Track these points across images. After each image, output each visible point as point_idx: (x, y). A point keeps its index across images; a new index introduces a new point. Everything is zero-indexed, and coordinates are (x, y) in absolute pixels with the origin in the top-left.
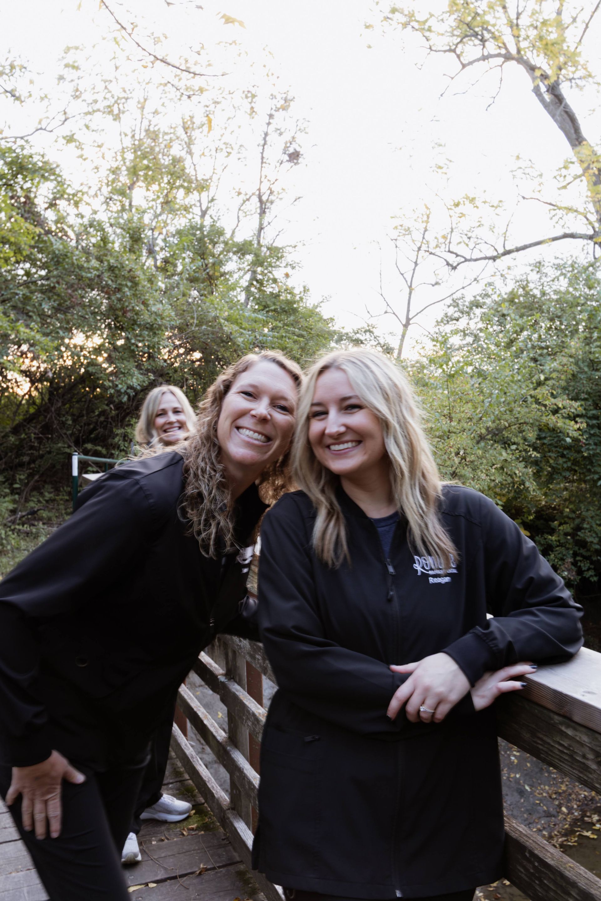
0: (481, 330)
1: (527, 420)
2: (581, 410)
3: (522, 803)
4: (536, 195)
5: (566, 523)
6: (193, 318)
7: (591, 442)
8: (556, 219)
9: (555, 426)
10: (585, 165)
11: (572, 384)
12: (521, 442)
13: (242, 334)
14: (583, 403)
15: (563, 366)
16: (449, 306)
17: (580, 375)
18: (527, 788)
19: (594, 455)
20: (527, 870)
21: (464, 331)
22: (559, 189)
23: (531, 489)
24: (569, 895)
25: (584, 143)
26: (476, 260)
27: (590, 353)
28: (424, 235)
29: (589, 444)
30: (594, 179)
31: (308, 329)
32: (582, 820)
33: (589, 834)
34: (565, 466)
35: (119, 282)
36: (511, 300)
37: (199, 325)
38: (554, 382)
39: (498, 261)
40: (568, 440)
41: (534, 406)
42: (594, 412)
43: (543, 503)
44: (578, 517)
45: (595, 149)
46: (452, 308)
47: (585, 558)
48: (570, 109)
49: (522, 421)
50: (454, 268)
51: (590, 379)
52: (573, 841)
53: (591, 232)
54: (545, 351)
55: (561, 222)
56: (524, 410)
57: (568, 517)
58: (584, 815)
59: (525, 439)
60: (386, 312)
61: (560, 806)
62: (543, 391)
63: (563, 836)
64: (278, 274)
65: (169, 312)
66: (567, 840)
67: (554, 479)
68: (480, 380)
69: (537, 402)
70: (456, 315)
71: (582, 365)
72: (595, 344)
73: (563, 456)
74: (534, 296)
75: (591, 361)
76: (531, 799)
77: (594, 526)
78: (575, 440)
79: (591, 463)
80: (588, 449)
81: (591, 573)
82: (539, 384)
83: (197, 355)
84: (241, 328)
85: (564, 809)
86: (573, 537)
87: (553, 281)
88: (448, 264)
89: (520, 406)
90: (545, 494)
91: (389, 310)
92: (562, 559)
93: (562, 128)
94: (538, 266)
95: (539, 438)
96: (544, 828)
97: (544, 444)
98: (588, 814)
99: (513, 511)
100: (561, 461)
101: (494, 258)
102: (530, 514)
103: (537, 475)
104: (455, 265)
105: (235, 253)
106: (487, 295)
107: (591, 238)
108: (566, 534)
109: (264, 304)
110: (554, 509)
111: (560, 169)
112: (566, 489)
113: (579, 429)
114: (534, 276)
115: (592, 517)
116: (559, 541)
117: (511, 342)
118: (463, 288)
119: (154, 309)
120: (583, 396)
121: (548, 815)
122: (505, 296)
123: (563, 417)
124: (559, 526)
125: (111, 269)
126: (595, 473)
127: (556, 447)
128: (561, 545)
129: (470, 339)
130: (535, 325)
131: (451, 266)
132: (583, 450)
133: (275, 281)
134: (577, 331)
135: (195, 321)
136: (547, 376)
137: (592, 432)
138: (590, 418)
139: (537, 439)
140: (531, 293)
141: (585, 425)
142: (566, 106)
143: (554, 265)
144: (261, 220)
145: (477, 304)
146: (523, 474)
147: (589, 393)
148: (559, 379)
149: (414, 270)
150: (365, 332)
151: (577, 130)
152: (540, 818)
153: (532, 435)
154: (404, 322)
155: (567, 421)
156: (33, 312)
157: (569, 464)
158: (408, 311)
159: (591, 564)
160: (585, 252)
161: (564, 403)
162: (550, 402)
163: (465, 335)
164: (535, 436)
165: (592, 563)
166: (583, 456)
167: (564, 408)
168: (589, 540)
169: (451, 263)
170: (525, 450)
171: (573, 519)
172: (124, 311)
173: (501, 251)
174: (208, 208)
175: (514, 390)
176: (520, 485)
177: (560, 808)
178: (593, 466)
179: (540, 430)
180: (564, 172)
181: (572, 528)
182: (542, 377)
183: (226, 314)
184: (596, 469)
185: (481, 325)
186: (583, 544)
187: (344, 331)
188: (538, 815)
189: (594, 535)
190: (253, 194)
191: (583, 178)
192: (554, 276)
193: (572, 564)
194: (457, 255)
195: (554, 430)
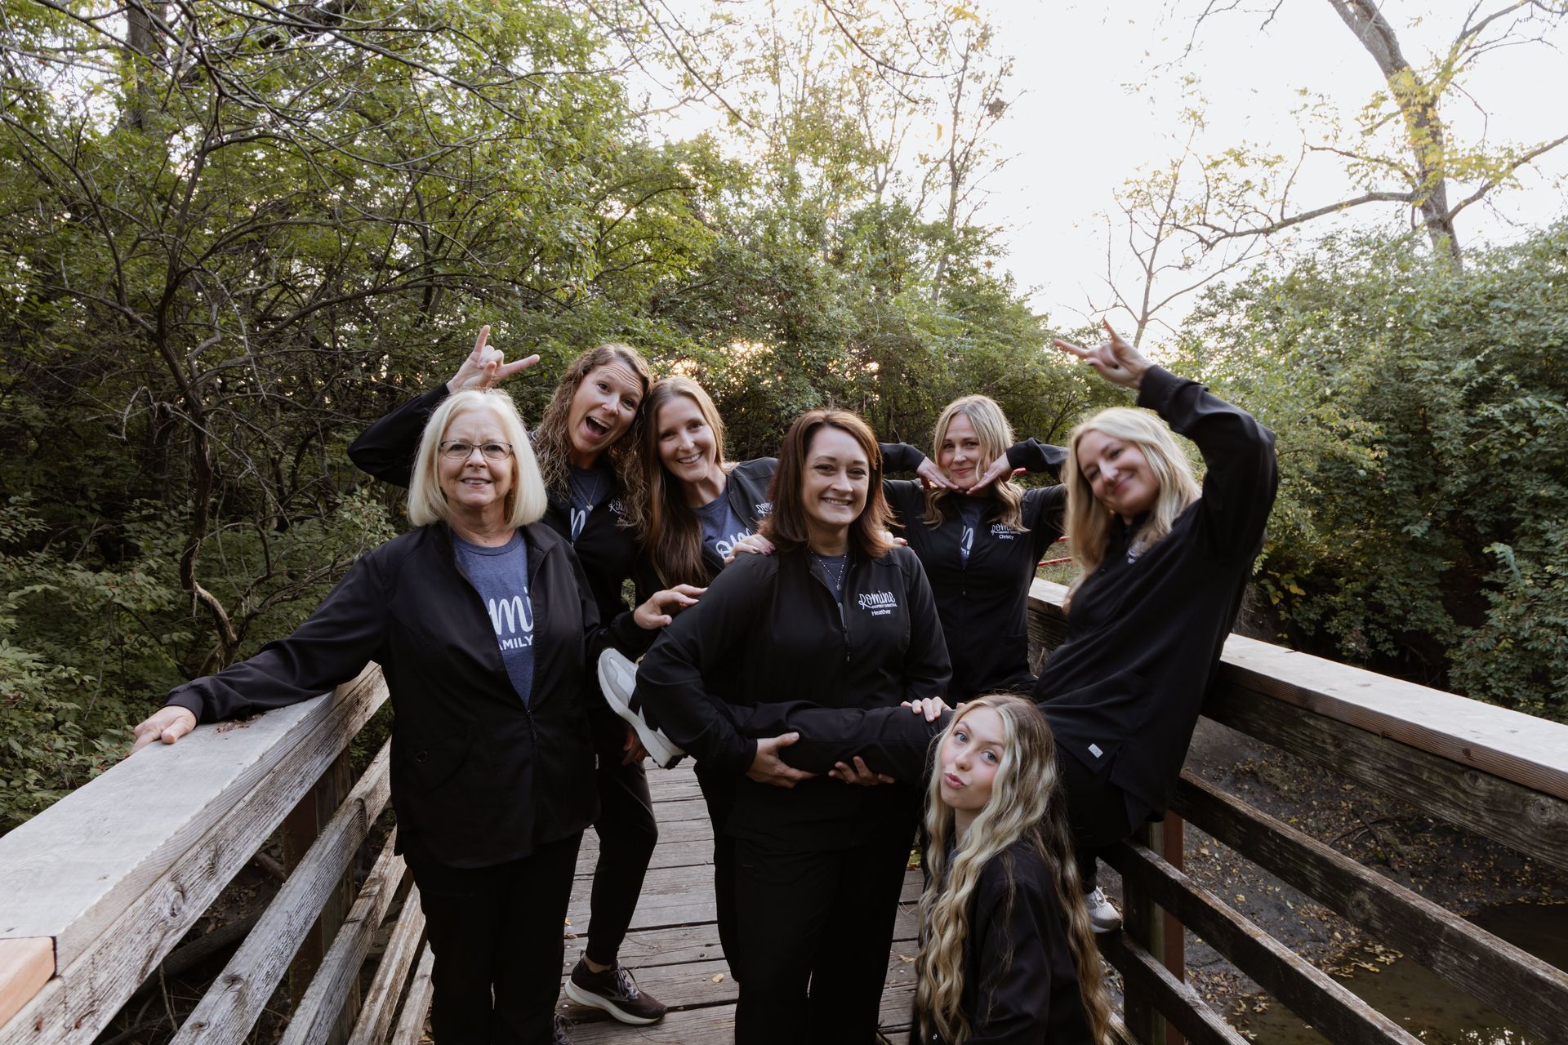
0: (1246, 328)
1: (1305, 447)
2: (1380, 435)
3: (1282, 922)
4: (1329, 144)
5: (1356, 580)
6: (874, 323)
7: (1395, 475)
8: (1357, 177)
9: (1343, 454)
10: (1404, 100)
11: (1371, 399)
12: (1297, 474)
13: (934, 340)
14: (1383, 425)
15: (1358, 377)
16: (1203, 298)
17: (1382, 388)
18: (1289, 904)
19: (1398, 493)
20: (1268, 847)
21: (1222, 330)
22: (1362, 133)
23: (1308, 535)
24: (1307, 862)
25: (1405, 69)
26: (1242, 234)
27: (1399, 358)
28: (1169, 203)
29: (1392, 478)
30: (1415, 120)
31: (1016, 332)
32: (1361, 949)
33: (1369, 966)
34: (1357, 506)
35: (793, 284)
36: (1291, 287)
37: (882, 331)
38: (1344, 398)
39: (1272, 235)
40: (1362, 472)
41: (1315, 428)
42: (1401, 436)
43: (1326, 554)
44: (1373, 574)
45: (1419, 75)
46: (1206, 300)
47: (1381, 626)
48: (1385, 24)
49: (1299, 448)
50: (1211, 246)
51: (1397, 392)
52: (1348, 971)
53: (1409, 190)
54: (1336, 356)
55: (1365, 182)
56: (1301, 434)
57: (1358, 572)
58: (1364, 943)
59: (1302, 472)
60: (1115, 306)
61: (1332, 930)
62: (1329, 409)
63: (1334, 965)
64: (977, 262)
65: (849, 317)
66: (1340, 971)
67: (1341, 523)
68: (1243, 395)
69: (1320, 423)
70: (1213, 309)
71: (1386, 375)
72: (1406, 347)
73: (1355, 493)
74: (1323, 282)
75: (1400, 368)
76: (1294, 918)
77: (1396, 585)
78: (1370, 472)
79: (1395, 503)
80: (1391, 485)
81: (1388, 645)
82: (1324, 400)
83: (874, 366)
84: (933, 333)
85: (1337, 934)
86: (1365, 599)
87: (1351, 260)
88: (1201, 240)
89: (1297, 428)
90: (1328, 543)
91: (1120, 302)
92: (1349, 627)
93: (1371, 48)
94: (1328, 242)
95: (1321, 469)
96: (1310, 954)
97: (1329, 477)
98: (1370, 944)
99: (1284, 563)
100: (1352, 500)
101: (1267, 232)
102: (1306, 566)
103: (1318, 518)
104: (1211, 241)
105: (923, 239)
106: (1257, 282)
107: (1408, 198)
108: (1356, 595)
109: (959, 301)
110: (1341, 562)
111: (1367, 108)
112: (1358, 537)
113: (1377, 458)
114: (1323, 255)
115: (1393, 574)
116: (1345, 603)
117: (1289, 344)
118: (1223, 271)
119: (833, 314)
120: (1386, 415)
121: (1316, 939)
122: (1282, 283)
123: (1356, 444)
124: (1347, 583)
125: (785, 269)
126: (1400, 516)
127: (1345, 482)
128: (1348, 608)
129: (1231, 341)
130: (1322, 323)
131: (1207, 242)
132: (1383, 485)
133: (974, 272)
134: (1382, 328)
135: (878, 326)
136: (1336, 388)
137: (1397, 463)
138: (1395, 444)
139: (1319, 471)
140: (1319, 277)
141: (1385, 454)
142: (1379, 19)
143: (1352, 240)
144: (954, 195)
145: (1240, 295)
146: (1297, 515)
147: (1394, 412)
148: (1350, 394)
149: (1155, 248)
150: (1089, 333)
151: (1393, 50)
152: (1304, 941)
153: (1311, 466)
154: (1140, 318)
155: (1361, 448)
156: (698, 323)
157: (1363, 504)
158: (1146, 303)
159: (1389, 634)
160: (1399, 220)
161: (1357, 424)
162: (1338, 423)
163: (1224, 335)
164: (1316, 467)
165: (1390, 632)
166: (1383, 495)
167: (1357, 431)
168: (1388, 602)
169: (1206, 238)
170: (1301, 485)
171: (1367, 575)
172: (799, 320)
173: (1277, 220)
174: (885, 181)
175: (1287, 408)
176: (1294, 529)
177: (1333, 933)
178: (1397, 508)
179: (1324, 459)
180: (1372, 111)
181: (1365, 588)
182: (1328, 392)
183: (916, 316)
184: (1400, 510)
185: (1246, 322)
186: (1379, 608)
187: (1059, 332)
188: (1302, 938)
189: (1395, 597)
190: (944, 159)
191: (1401, 117)
192: (1351, 255)
193: (1363, 633)
194: (1215, 229)
195: (1342, 460)
